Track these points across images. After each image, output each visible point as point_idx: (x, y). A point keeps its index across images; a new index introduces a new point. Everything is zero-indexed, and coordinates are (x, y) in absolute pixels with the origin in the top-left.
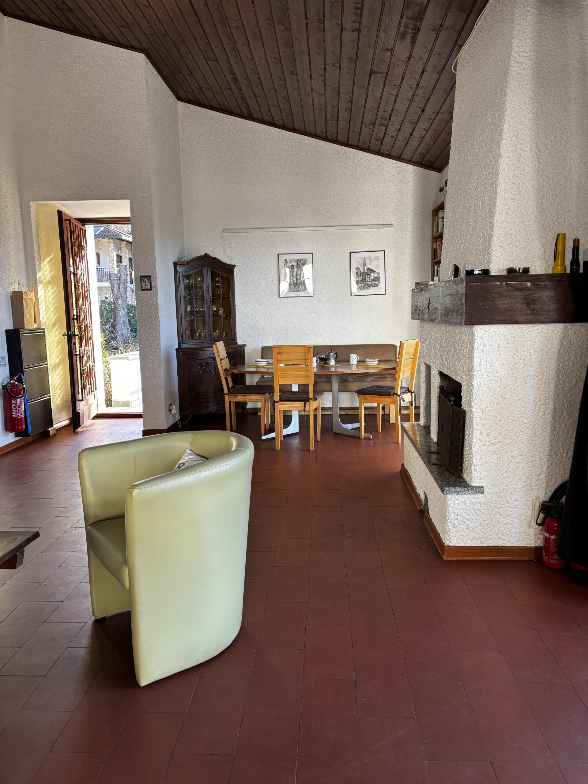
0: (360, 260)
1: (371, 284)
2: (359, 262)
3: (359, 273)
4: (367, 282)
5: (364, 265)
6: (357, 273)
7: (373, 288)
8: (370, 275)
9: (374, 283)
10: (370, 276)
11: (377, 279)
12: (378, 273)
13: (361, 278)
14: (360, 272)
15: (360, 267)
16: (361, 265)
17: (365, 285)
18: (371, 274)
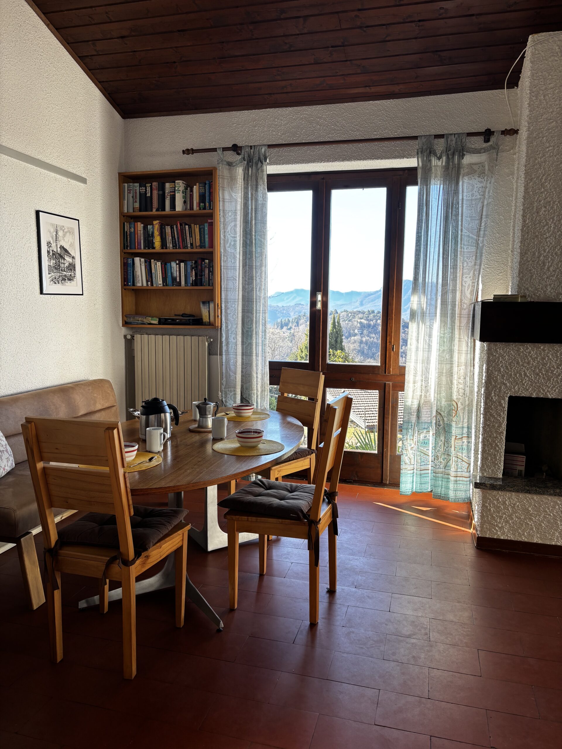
0: (52, 230)
1: (65, 276)
2: (50, 232)
3: (51, 252)
4: (62, 271)
5: (56, 240)
6: (48, 252)
7: (69, 282)
8: (64, 259)
9: (70, 273)
10: (65, 262)
11: (72, 267)
12: (73, 258)
13: (54, 262)
14: (53, 251)
15: (52, 242)
16: (52, 238)
17: (60, 276)
18: (66, 258)
